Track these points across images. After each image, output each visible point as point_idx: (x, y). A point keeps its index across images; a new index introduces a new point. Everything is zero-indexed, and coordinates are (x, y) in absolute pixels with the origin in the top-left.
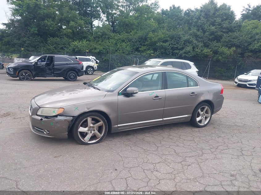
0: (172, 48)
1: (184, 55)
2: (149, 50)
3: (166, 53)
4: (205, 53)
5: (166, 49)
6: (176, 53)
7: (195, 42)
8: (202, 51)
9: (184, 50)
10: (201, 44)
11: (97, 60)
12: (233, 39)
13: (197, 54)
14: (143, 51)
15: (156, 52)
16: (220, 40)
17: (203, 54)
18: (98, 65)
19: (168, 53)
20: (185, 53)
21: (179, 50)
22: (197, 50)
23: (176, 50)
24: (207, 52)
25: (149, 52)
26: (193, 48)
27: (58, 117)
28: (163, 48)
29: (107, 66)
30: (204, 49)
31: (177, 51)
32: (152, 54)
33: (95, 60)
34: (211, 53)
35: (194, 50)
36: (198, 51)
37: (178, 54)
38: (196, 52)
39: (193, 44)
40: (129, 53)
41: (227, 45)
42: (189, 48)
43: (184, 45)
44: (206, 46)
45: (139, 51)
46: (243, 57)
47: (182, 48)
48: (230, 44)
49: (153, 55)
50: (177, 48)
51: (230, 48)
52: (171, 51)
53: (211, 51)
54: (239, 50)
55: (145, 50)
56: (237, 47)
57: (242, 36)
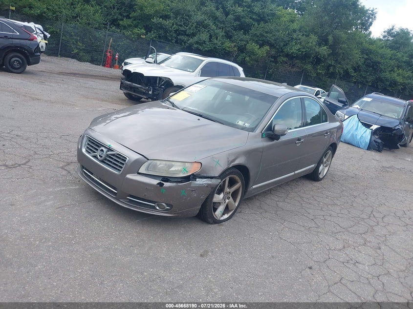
0: (176, 31)
1: (196, 46)
2: (136, 26)
3: (166, 38)
4: (227, 49)
5: (166, 31)
6: (183, 41)
7: (214, 27)
8: (222, 43)
9: (196, 39)
10: (221, 33)
11: (45, 33)
12: (267, 32)
13: (215, 48)
14: (125, 28)
15: (150, 32)
16: (248, 32)
17: (224, 49)
18: (47, 42)
19: (170, 39)
20: (197, 43)
21: (187, 35)
22: (215, 41)
23: (182, 35)
24: (229, 48)
25: (136, 30)
26: (211, 37)
27: (197, 179)
28: (161, 28)
29: (54, 45)
30: (225, 42)
31: (185, 38)
32: (143, 34)
33: (42, 32)
34: (236, 49)
35: (210, 41)
36: (216, 44)
37: (185, 43)
38: (214, 44)
39: (209, 31)
40: (99, 26)
41: (257, 41)
42: (204, 36)
43: (195, 29)
44: (229, 36)
45: (118, 26)
46: (276, 62)
47: (193, 35)
48: (262, 40)
49: (144, 37)
50: (185, 32)
51: (261, 46)
52: (174, 35)
53: (235, 46)
54: (273, 52)
55: (130, 26)
56: (272, 46)
57: (278, 31)
